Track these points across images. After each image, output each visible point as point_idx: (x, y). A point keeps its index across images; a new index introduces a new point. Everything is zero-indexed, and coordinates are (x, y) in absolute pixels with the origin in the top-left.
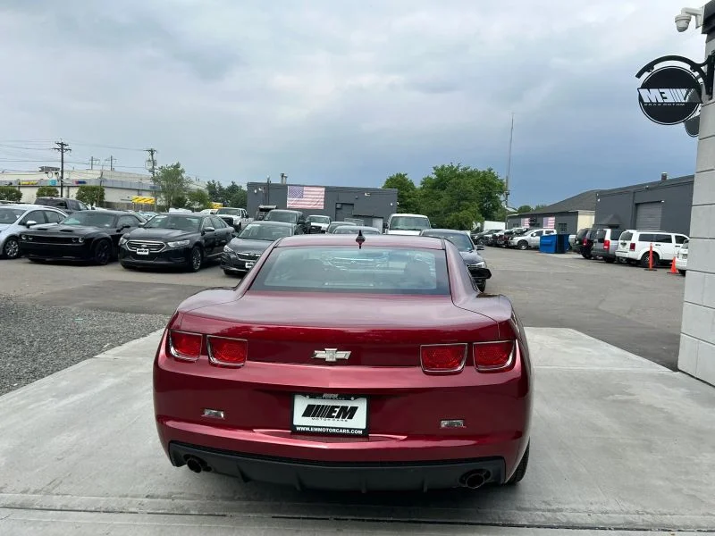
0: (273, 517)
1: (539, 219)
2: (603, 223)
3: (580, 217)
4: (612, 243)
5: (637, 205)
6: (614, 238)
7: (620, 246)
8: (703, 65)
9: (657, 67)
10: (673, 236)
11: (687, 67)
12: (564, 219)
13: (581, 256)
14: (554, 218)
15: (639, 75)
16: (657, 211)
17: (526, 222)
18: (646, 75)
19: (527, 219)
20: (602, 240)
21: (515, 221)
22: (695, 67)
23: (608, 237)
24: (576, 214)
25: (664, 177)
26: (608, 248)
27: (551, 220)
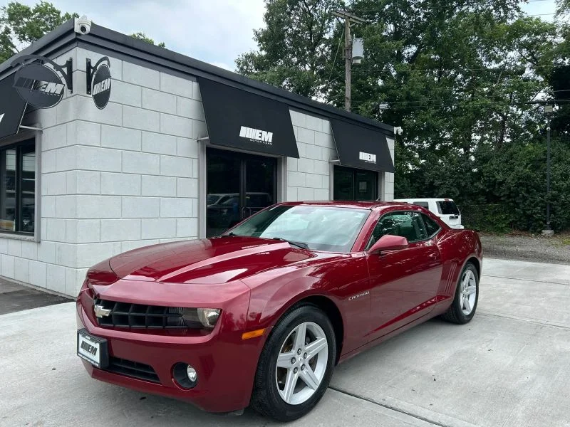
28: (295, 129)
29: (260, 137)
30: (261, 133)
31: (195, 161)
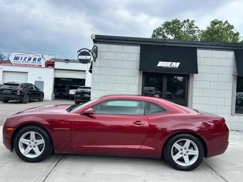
28: (198, 58)
29: (171, 65)
30: (172, 64)
31: (137, 78)
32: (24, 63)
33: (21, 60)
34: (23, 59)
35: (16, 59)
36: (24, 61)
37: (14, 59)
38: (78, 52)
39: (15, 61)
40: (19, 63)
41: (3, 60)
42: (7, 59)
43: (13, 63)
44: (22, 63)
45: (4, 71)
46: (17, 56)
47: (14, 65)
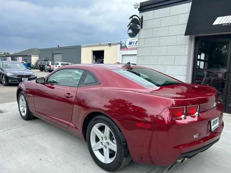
0: (168, 170)
1: (15, 58)
2: (42, 59)
3: (32, 57)
4: (52, 66)
5: (53, 54)
6: (52, 64)
7: (55, 67)
8: (141, 19)
9: (134, 17)
10: (69, 63)
11: (138, 19)
12: (25, 58)
13: (39, 70)
14: (21, 57)
15: (130, 19)
16: (60, 56)
17: (10, 58)
18: (131, 19)
19: (10, 57)
20: (48, 65)
21: (5, 58)
22: (140, 19)
23: (50, 64)
24: (31, 56)
25: (58, 46)
26: (51, 68)
27: (21, 58)
32: (136, 47)
33: (133, 44)
34: (135, 42)
35: (131, 44)
36: (135, 45)
37: (129, 44)
38: (128, 27)
39: (130, 45)
40: (132, 47)
41: (122, 46)
42: (124, 45)
43: (128, 47)
44: (134, 47)
45: (123, 55)
46: (130, 41)
47: (129, 49)
